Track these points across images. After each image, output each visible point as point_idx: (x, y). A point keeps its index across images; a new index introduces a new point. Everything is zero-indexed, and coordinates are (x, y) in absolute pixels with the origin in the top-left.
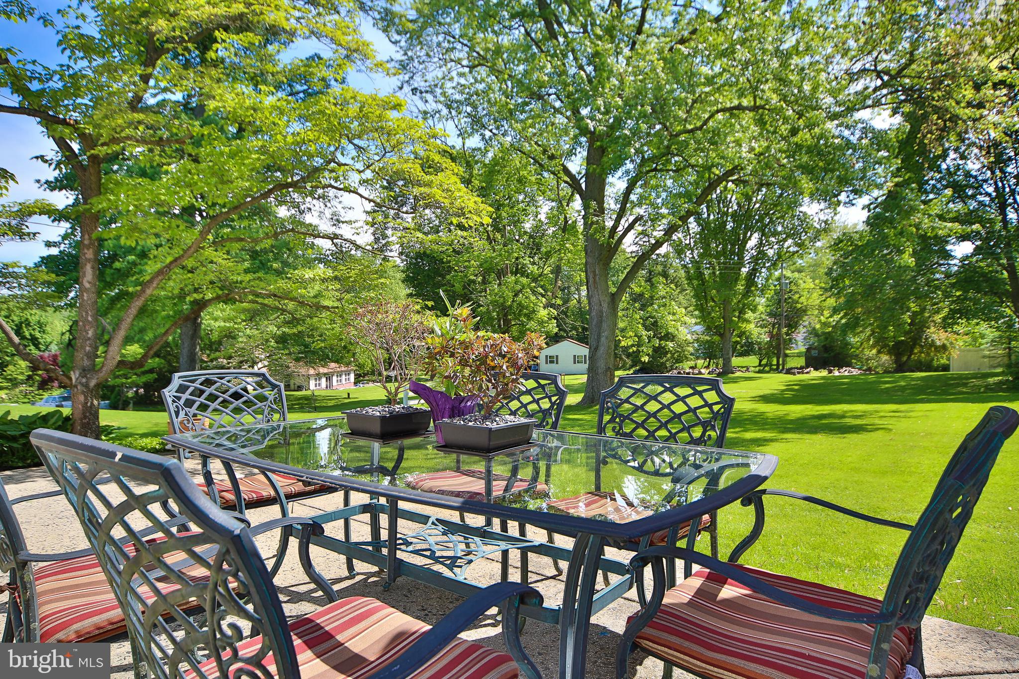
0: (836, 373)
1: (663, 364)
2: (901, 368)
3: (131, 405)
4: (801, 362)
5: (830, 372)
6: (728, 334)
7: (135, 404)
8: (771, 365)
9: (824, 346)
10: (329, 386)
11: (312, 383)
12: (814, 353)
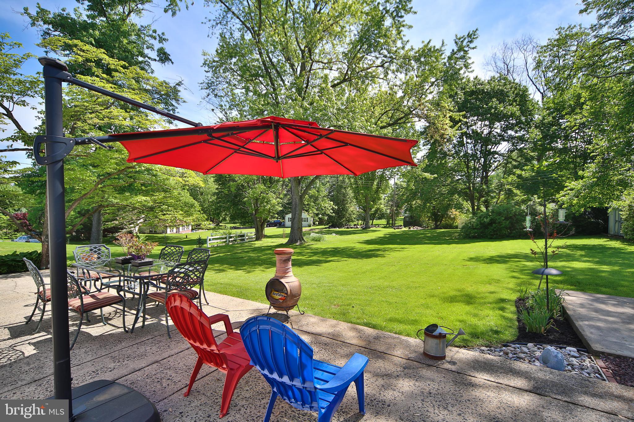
0: (412, 229)
1: (341, 223)
2: (437, 227)
3: (68, 241)
4: (402, 223)
5: (410, 228)
6: (368, 210)
7: (70, 240)
8: (389, 224)
9: (411, 216)
10: (178, 231)
11: (169, 230)
12: (407, 219)
